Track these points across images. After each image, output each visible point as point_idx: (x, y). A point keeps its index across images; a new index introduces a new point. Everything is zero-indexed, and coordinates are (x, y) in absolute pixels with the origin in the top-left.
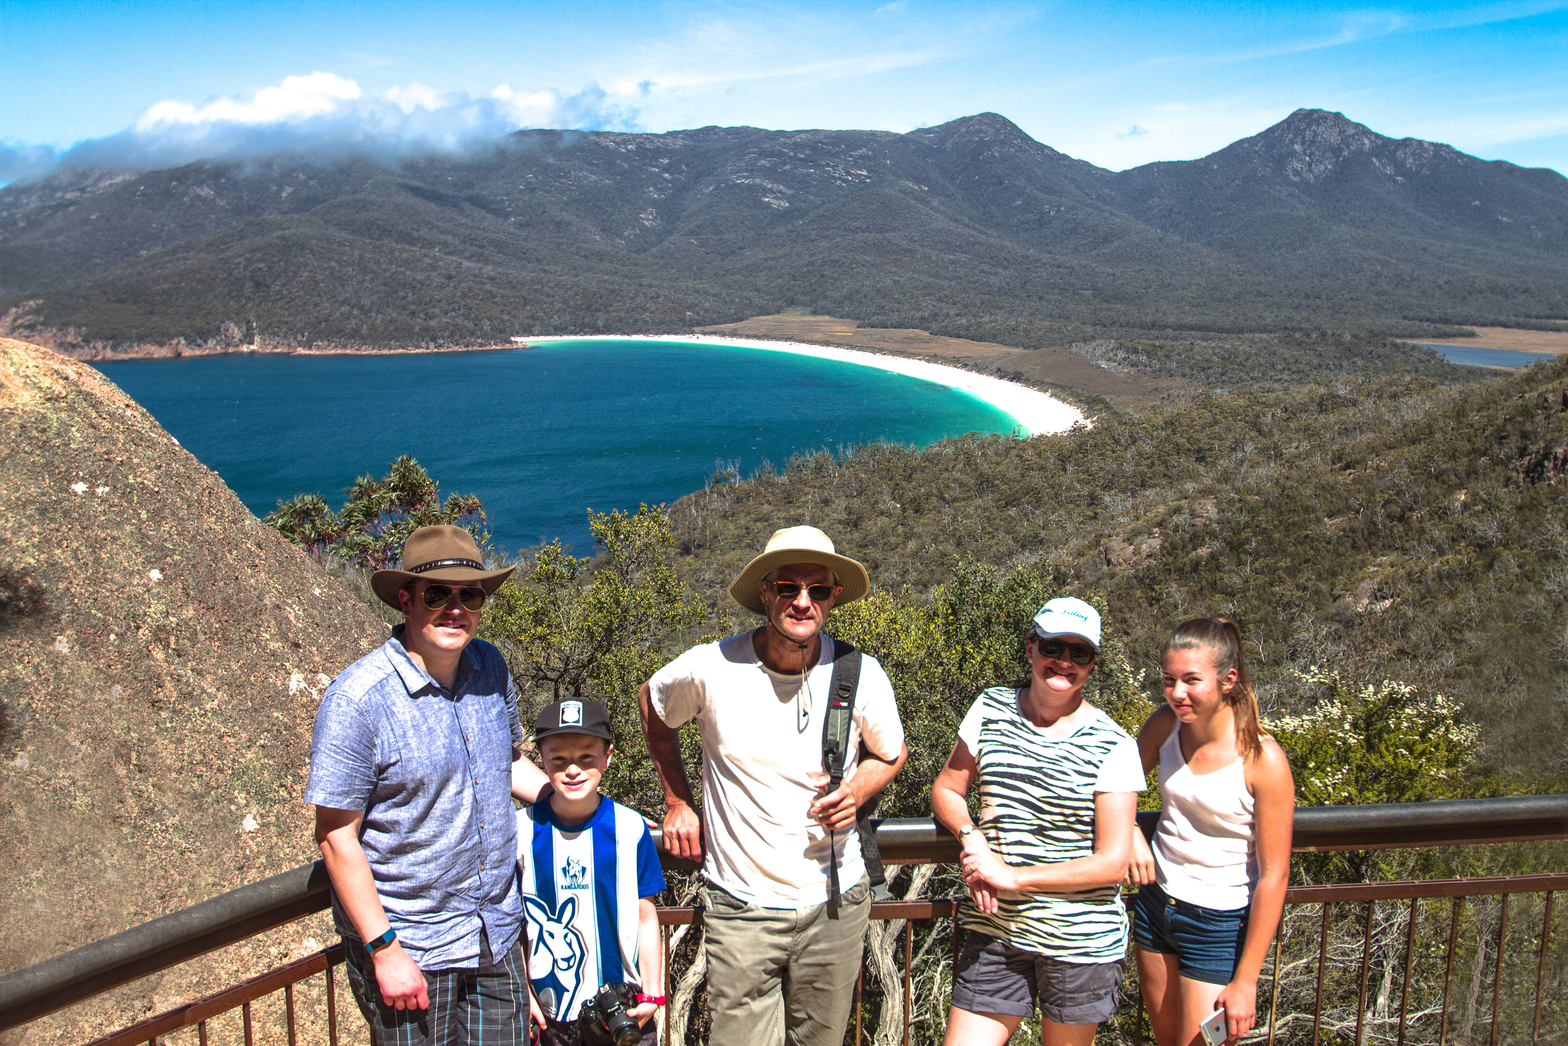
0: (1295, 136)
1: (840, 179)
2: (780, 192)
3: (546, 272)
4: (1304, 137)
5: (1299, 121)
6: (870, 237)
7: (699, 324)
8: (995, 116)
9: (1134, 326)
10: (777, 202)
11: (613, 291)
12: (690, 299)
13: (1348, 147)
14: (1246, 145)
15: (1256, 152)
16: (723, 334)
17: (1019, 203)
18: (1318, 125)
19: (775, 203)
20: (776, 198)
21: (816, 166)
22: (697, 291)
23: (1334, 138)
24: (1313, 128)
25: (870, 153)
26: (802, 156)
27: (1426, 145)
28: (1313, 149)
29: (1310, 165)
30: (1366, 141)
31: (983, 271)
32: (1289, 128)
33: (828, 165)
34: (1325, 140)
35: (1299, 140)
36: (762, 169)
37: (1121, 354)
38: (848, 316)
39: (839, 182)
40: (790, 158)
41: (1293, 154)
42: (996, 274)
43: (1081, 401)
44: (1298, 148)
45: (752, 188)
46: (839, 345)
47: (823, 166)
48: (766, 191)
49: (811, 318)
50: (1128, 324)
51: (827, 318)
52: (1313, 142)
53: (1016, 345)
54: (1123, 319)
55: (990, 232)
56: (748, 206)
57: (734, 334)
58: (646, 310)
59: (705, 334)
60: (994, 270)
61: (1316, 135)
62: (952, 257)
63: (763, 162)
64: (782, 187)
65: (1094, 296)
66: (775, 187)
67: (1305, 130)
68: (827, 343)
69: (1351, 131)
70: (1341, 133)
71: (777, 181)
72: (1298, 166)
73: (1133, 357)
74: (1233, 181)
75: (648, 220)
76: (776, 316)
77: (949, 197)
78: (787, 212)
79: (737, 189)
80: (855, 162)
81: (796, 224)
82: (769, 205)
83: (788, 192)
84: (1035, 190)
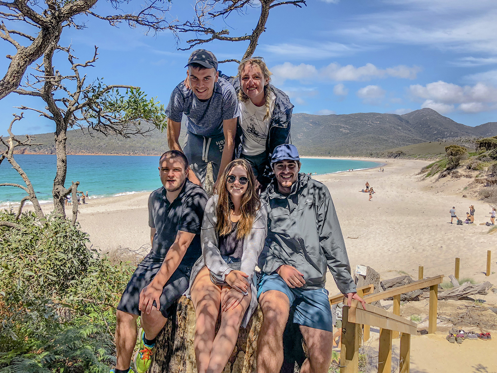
2: (347, 128)
10: (345, 131)
20: (345, 129)
21: (361, 120)
26: (357, 118)
33: (366, 120)
36: (341, 121)
45: (336, 127)
48: (341, 127)
56: (334, 132)
63: (343, 119)
64: (347, 126)
71: (346, 124)
75: (300, 136)
77: (409, 131)
78: (348, 133)
79: (331, 127)
80: (375, 119)
81: (348, 135)
82: (342, 132)
83: (349, 128)
84: (442, 128)
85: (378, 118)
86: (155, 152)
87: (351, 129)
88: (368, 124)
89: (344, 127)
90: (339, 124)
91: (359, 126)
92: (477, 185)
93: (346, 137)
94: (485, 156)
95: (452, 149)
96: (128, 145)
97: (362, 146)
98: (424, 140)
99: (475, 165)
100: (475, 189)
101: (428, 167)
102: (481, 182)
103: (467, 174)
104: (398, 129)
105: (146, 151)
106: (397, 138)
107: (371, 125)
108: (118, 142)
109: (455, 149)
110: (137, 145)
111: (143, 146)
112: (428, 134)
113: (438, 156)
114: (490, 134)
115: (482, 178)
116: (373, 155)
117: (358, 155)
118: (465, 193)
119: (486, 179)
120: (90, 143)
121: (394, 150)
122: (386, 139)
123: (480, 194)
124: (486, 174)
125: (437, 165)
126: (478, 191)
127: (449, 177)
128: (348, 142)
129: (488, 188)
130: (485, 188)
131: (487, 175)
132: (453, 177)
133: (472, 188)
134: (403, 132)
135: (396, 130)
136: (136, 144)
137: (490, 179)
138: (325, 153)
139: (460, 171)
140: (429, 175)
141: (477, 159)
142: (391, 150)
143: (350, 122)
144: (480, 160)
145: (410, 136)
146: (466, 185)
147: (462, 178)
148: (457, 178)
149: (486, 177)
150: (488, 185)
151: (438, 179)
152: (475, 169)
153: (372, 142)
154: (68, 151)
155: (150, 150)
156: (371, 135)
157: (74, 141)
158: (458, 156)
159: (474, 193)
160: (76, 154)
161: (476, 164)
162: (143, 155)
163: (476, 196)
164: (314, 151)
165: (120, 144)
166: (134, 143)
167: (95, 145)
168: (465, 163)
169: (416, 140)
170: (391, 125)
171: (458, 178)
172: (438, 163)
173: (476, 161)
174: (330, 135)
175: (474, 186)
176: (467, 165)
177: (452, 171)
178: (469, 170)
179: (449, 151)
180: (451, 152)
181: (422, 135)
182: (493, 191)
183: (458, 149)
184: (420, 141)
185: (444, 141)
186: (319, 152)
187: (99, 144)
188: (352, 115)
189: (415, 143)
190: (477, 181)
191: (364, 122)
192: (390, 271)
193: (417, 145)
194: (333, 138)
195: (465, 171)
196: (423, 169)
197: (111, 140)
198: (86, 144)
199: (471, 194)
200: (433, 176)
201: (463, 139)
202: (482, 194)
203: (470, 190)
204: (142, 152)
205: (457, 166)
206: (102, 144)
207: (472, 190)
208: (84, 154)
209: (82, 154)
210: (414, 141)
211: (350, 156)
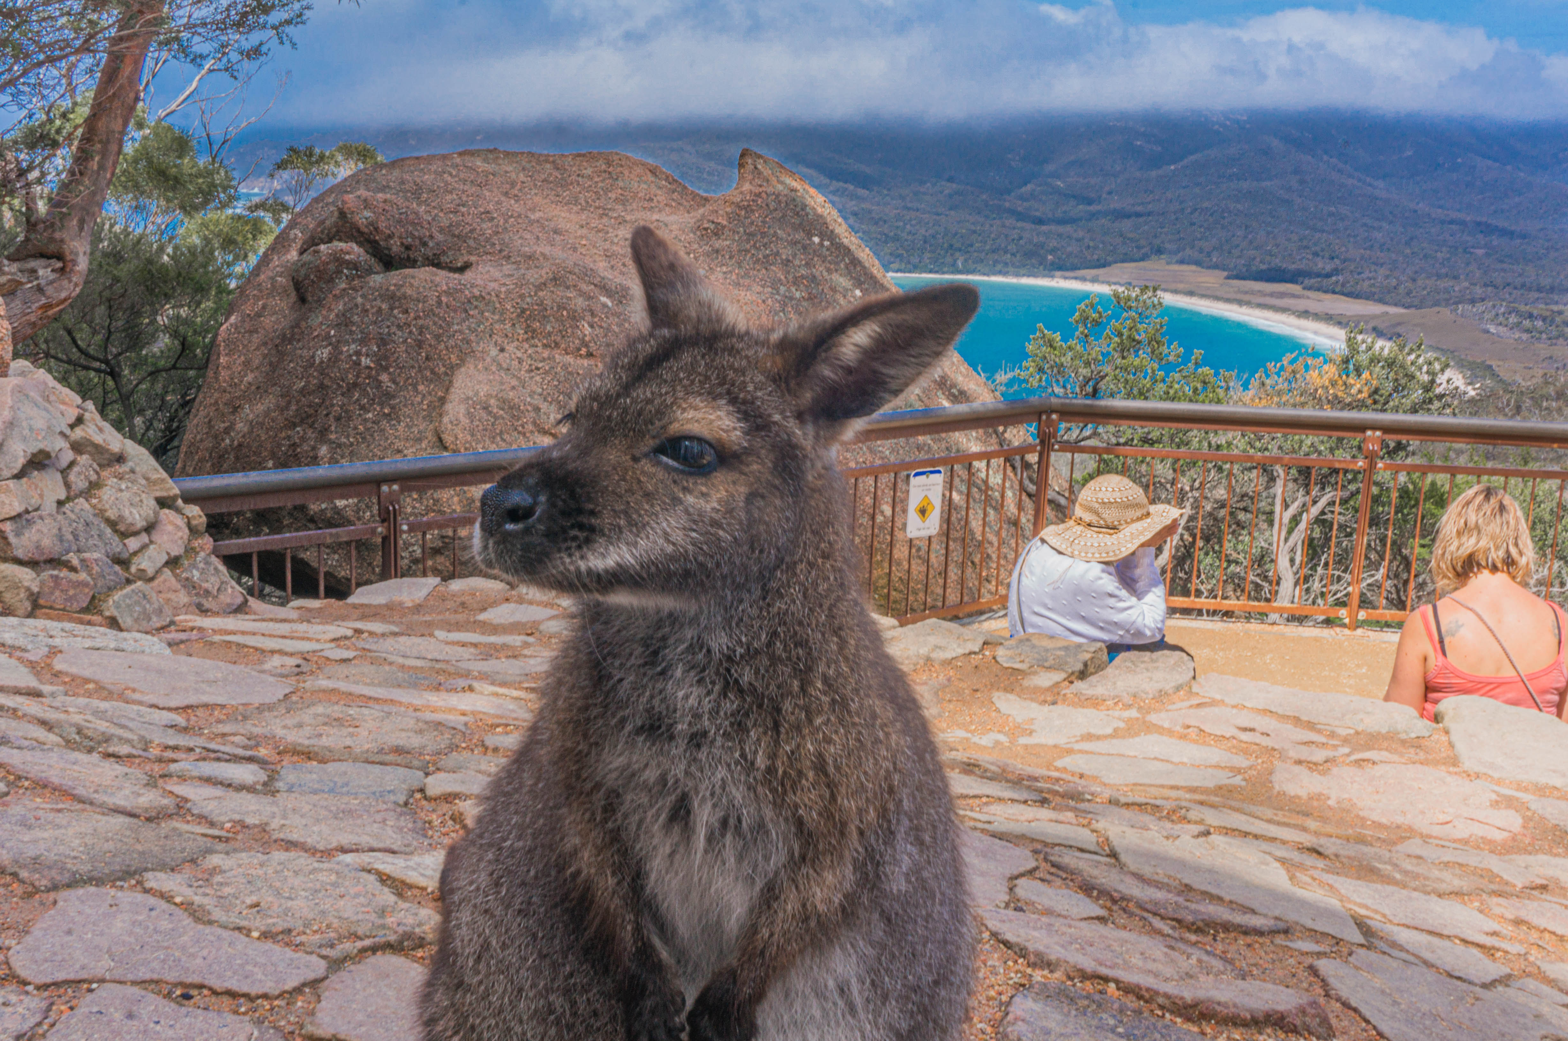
2: (1154, 135)
3: (909, 209)
6: (1245, 185)
7: (1060, 268)
9: (1530, 289)
10: (1149, 146)
11: (974, 232)
12: (1053, 244)
16: (1083, 279)
22: (1060, 235)
31: (1365, 225)
37: (1513, 319)
38: (1216, 267)
42: (1380, 229)
43: (1463, 366)
45: (1124, 131)
46: (1203, 296)
48: (1138, 134)
49: (1176, 267)
50: (1523, 285)
51: (1193, 268)
53: (1396, 305)
54: (1518, 281)
55: (1375, 183)
56: (1120, 149)
57: (1094, 280)
58: (1006, 252)
59: (1066, 278)
60: (1376, 224)
62: (1333, 209)
64: (1155, 130)
65: (1487, 255)
66: (1149, 130)
68: (1191, 294)
71: (1151, 124)
73: (1527, 323)
75: (1014, 162)
76: (1141, 264)
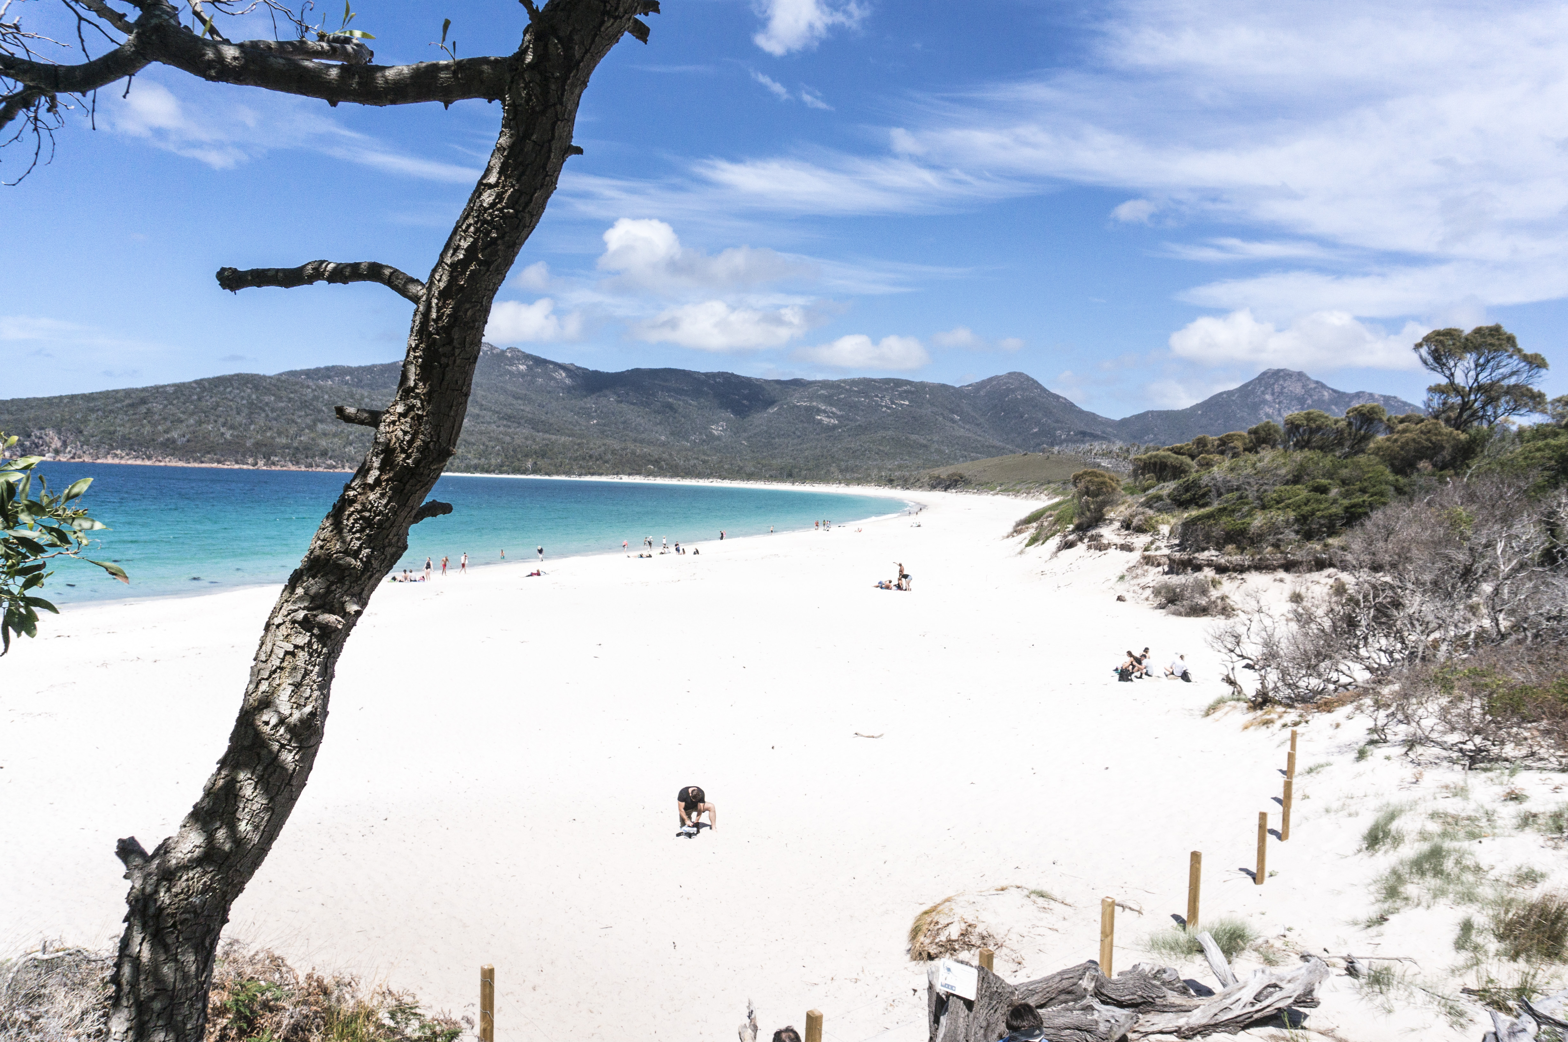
0: (1266, 389)
1: (886, 406)
2: (832, 413)
4: (1273, 390)
5: (1268, 378)
8: (1020, 374)
10: (828, 420)
13: (1311, 396)
14: (1225, 396)
15: (1233, 401)
17: (1035, 430)
18: (1285, 380)
19: (826, 420)
20: (829, 417)
21: (867, 396)
23: (1298, 389)
24: (1281, 382)
25: (913, 389)
26: (856, 389)
27: (1376, 397)
28: (1282, 398)
29: (1279, 410)
30: (1326, 393)
32: (1260, 383)
33: (877, 396)
34: (1291, 392)
35: (1270, 391)
36: (820, 396)
39: (884, 409)
40: (846, 390)
41: (1265, 402)
44: (1268, 397)
45: (808, 409)
47: (872, 397)
48: (819, 411)
52: (1281, 393)
56: (802, 421)
61: (1283, 388)
63: (822, 392)
64: (834, 409)
66: (829, 408)
67: (1274, 384)
69: (1313, 386)
70: (1303, 386)
71: (831, 405)
72: (1270, 411)
74: (1216, 421)
75: (717, 430)
77: (978, 425)
78: (835, 427)
79: (795, 409)
80: (900, 395)
81: (836, 432)
82: (820, 422)
83: (839, 413)
84: (1049, 421)
85: (905, 391)
86: (329, 462)
87: (842, 416)
88: (882, 406)
89: (825, 411)
90: (814, 404)
91: (863, 410)
92: (1147, 571)
93: (830, 436)
94: (1159, 498)
95: (1089, 478)
96: (252, 440)
97: (869, 458)
98: (1009, 447)
99: (1141, 520)
100: (1143, 581)
101: (1028, 521)
102: (1156, 563)
103: (1123, 542)
104: (953, 421)
105: (303, 456)
106: (950, 442)
107: (889, 408)
108: (223, 430)
109: (1096, 479)
110: (278, 440)
111: (295, 444)
112: (1019, 434)
113: (1044, 487)
114: (1151, 436)
115: (1158, 553)
116: (895, 483)
117: (859, 481)
118: (1121, 589)
119: (1168, 557)
120: (142, 431)
121: (943, 472)
122: (925, 442)
123: (1157, 592)
124: (1165, 543)
125: (1051, 516)
126: (1151, 585)
127: (1081, 547)
128: (835, 449)
129: (1176, 580)
130: (1166, 577)
131: (1171, 547)
132: (1089, 547)
133: (1137, 577)
134: (964, 428)
135: (949, 424)
136: (273, 438)
137: (1177, 555)
138: (781, 474)
139: (1108, 533)
140: (1033, 541)
141: (1142, 505)
142: (936, 472)
143: (839, 400)
144: (1150, 507)
145: (979, 438)
146: (1122, 569)
147: (1112, 551)
148: (1100, 550)
149: (1167, 551)
150: (1171, 572)
151: (1056, 552)
152: (1140, 530)
153: (892, 451)
154: (74, 451)
155: (314, 456)
156: (890, 433)
157: (92, 424)
158: (1101, 498)
159: (1141, 590)
160: (99, 461)
161: (1141, 517)
162: (294, 468)
163: (1147, 599)
164: (753, 469)
165: (228, 436)
166: (268, 434)
167: (155, 438)
168: (1117, 513)
169: (993, 447)
170: (935, 409)
171: (1103, 552)
172: (1053, 512)
173: (1141, 509)
174: (793, 429)
175: (1139, 571)
176: (1121, 518)
177: (1089, 534)
178: (1127, 532)
179: (1081, 485)
180: (1087, 488)
181: (1005, 436)
182: (1184, 587)
183: (1101, 479)
184: (1000, 451)
185: (1056, 452)
186: (766, 471)
187: (167, 436)
188: (844, 381)
189: (990, 455)
190: (1148, 561)
191: (874, 401)
192: (1002, 890)
193: (996, 460)
194: (799, 437)
195: (1119, 535)
196: (1018, 525)
197: (204, 426)
198: (130, 433)
199: (1134, 592)
200: (1043, 543)
201: (1097, 448)
202: (1160, 593)
203: (1132, 582)
204: (291, 461)
205: (1098, 519)
206: (175, 434)
207: (1135, 581)
208: (123, 462)
209: (116, 461)
210: (990, 451)
211: (840, 483)
